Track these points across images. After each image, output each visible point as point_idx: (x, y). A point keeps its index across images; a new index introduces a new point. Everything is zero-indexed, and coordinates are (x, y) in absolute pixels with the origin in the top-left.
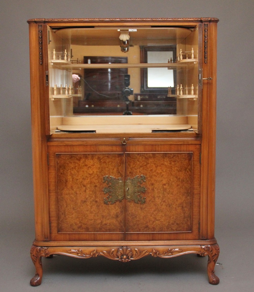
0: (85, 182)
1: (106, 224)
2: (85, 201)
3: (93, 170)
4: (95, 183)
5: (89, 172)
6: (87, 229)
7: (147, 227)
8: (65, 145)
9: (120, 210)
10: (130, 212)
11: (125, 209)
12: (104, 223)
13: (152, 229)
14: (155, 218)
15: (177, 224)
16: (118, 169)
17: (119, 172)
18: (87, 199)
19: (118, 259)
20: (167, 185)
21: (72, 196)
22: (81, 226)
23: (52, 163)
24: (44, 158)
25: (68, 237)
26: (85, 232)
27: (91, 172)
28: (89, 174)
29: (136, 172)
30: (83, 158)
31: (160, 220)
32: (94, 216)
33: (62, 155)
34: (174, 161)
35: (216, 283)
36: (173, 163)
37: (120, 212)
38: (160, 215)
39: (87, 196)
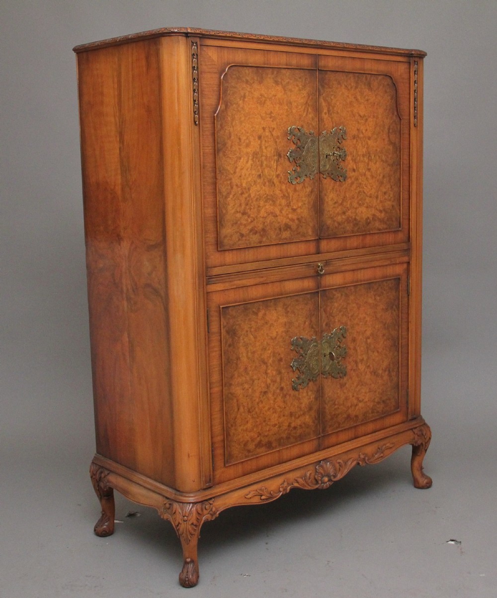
0: (265, 356)
1: (295, 428)
2: (265, 393)
3: (277, 330)
4: (279, 354)
5: (271, 335)
6: (269, 445)
7: (349, 417)
8: (235, 287)
9: (314, 396)
10: (326, 396)
11: (320, 393)
12: (293, 425)
13: (355, 419)
14: (358, 399)
15: (383, 401)
16: (311, 321)
17: (312, 328)
18: (268, 387)
19: (317, 486)
20: (371, 337)
21: (246, 386)
22: (260, 442)
23: (214, 328)
24: (203, 319)
25: (240, 469)
26: (266, 451)
27: (274, 334)
28: (272, 338)
29: (335, 322)
30: (263, 309)
31: (364, 401)
32: (279, 417)
33: (230, 309)
34: (379, 296)
35: (428, 485)
36: (378, 298)
37: (313, 400)
38: (363, 391)
39: (269, 381)
